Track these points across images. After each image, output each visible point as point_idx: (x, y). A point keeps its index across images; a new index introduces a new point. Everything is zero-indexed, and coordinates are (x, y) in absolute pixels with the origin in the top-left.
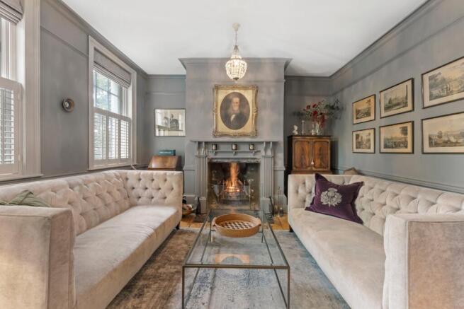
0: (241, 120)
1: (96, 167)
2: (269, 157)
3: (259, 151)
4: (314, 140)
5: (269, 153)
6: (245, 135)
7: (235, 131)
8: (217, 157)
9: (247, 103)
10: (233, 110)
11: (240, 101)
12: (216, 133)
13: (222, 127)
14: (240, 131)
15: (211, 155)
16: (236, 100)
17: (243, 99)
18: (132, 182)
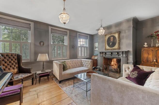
0: (114, 44)
1: (79, 58)
2: (124, 57)
3: (121, 55)
4: (156, 49)
5: (124, 55)
6: (115, 49)
7: (111, 48)
8: (106, 56)
9: (116, 38)
10: (111, 41)
11: (113, 38)
12: (106, 49)
13: (107, 47)
14: (113, 48)
15: (104, 56)
16: (112, 38)
17: (114, 37)
18: (83, 61)
